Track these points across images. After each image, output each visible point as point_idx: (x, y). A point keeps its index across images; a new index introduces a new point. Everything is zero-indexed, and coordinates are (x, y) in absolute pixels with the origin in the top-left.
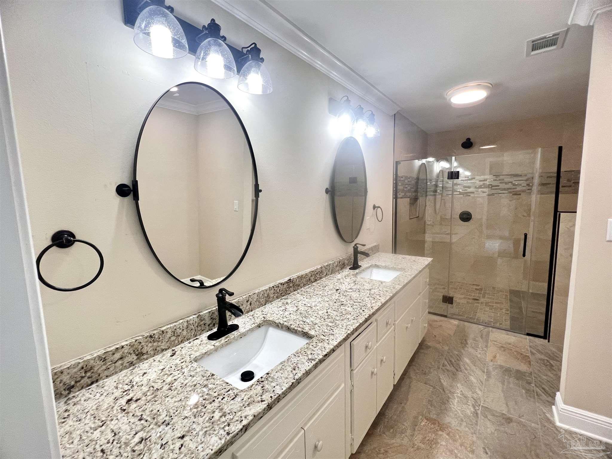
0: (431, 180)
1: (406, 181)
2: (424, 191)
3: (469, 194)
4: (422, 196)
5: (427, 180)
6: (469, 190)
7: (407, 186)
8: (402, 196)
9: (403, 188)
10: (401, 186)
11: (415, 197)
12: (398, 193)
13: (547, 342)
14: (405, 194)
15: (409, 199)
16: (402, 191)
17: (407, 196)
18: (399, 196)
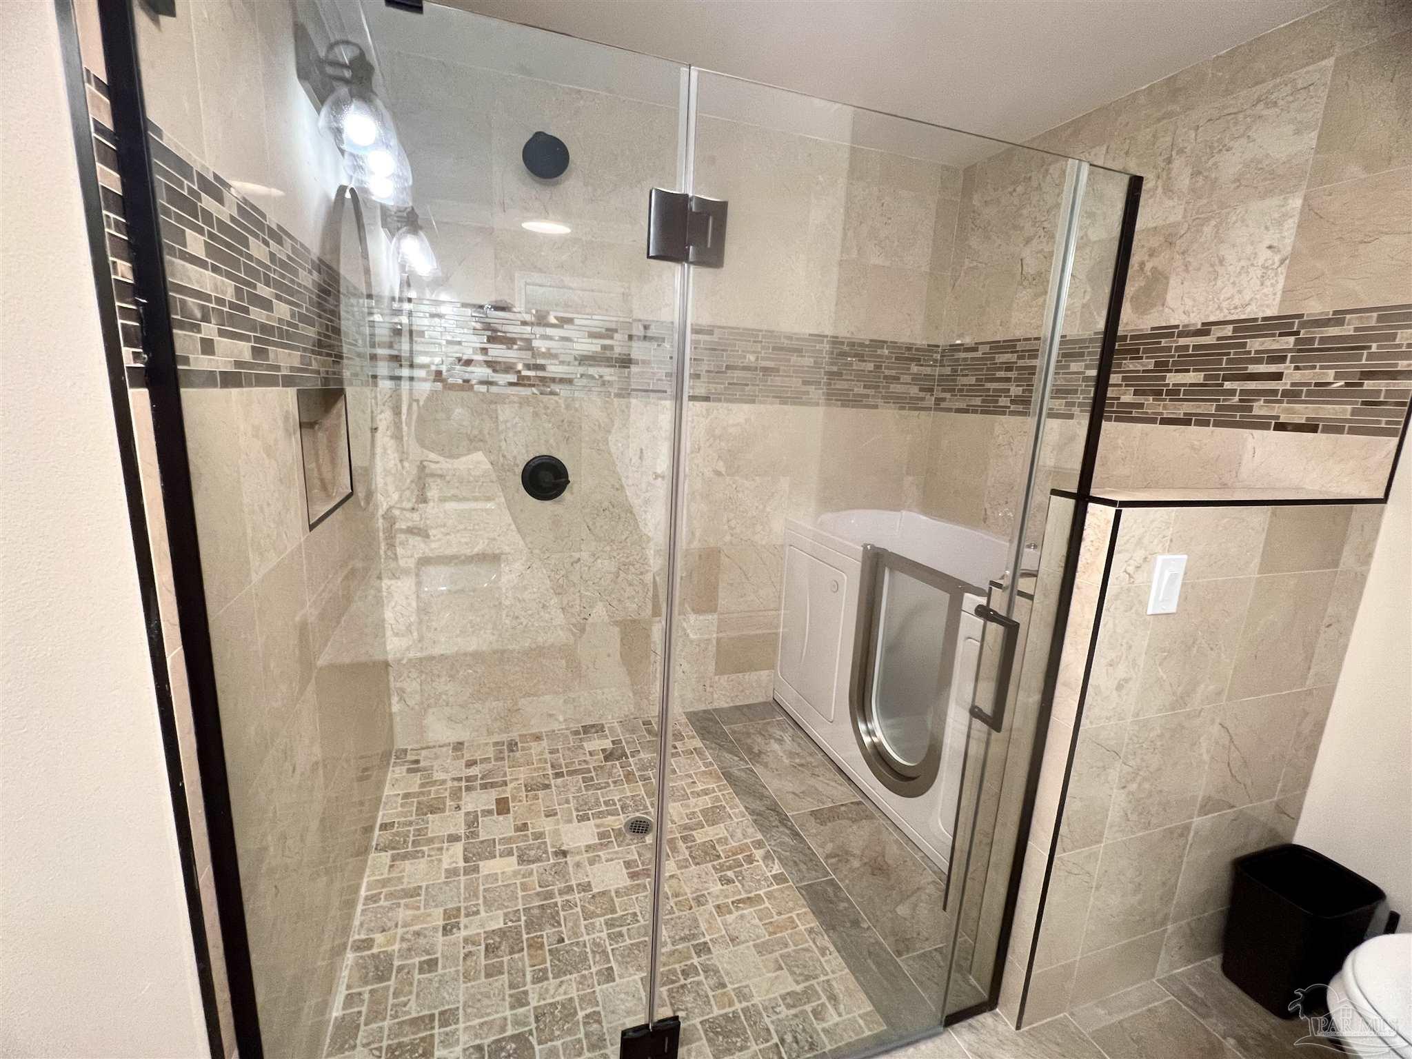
1: (257, 249)
7: (263, 290)
8: (238, 364)
9: (230, 296)
10: (215, 269)
11: (326, 381)
12: (182, 326)
13: (1013, 1028)
14: (256, 352)
15: (291, 393)
16: (231, 319)
17: (278, 368)
18: (200, 362)
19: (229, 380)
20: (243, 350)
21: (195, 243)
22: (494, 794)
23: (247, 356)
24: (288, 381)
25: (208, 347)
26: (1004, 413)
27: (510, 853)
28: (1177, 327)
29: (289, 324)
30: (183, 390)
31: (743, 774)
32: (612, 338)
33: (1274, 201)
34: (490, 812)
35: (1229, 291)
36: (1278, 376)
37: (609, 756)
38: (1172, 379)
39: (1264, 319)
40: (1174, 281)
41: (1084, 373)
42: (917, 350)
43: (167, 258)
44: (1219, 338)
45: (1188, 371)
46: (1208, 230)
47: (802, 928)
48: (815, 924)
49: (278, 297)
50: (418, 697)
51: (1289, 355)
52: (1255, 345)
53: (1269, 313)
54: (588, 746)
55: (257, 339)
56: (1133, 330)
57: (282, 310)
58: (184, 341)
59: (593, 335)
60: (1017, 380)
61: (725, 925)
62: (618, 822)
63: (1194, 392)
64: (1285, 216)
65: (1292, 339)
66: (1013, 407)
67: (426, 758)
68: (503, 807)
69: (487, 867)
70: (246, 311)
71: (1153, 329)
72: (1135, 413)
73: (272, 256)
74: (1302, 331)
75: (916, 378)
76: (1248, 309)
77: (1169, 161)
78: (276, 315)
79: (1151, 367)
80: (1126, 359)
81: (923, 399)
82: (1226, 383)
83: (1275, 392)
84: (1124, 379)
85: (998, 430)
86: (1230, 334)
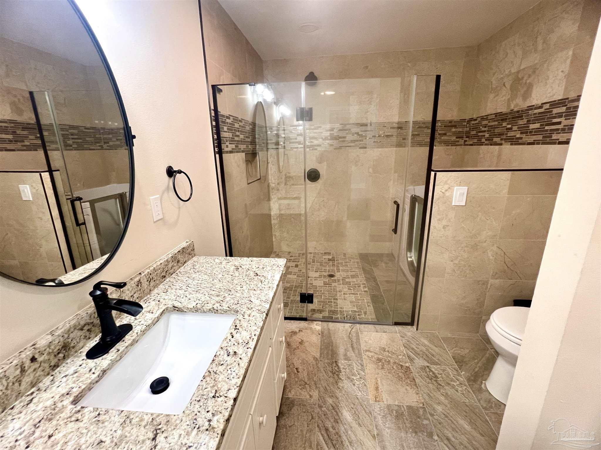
0: (272, 129)
1: (237, 125)
2: (264, 143)
3: (316, 147)
4: (262, 150)
5: (266, 127)
6: (316, 142)
7: (238, 133)
8: (232, 149)
9: (231, 136)
10: (229, 132)
11: (253, 151)
12: (223, 143)
13: (415, 330)
14: (236, 146)
15: (244, 154)
16: (232, 141)
17: (241, 149)
18: (226, 149)
19: (231, 152)
20: (233, 146)
21: (225, 129)
22: (295, 263)
23: (234, 147)
24: (243, 152)
25: (227, 146)
26: (482, 145)
27: (295, 275)
28: (534, 106)
29: (244, 139)
30: (223, 155)
31: (369, 270)
32: (333, 131)
33: (565, 52)
34: (293, 267)
35: (550, 90)
36: (559, 123)
37: (329, 260)
38: (532, 126)
39: (559, 100)
40: (534, 87)
41: (506, 127)
42: (454, 122)
43: (221, 133)
44: (546, 109)
45: (535, 123)
46: (545, 65)
47: (366, 301)
48: (370, 301)
49: (241, 134)
50: (279, 237)
51: (564, 114)
52: (555, 111)
53: (560, 98)
54: (324, 257)
55: (236, 144)
56: (522, 108)
57: (242, 136)
58: (223, 146)
59: (327, 131)
60: (488, 131)
61: (344, 297)
62: (326, 274)
63: (537, 131)
64: (568, 58)
65: (565, 108)
66: (486, 142)
67: (281, 254)
68: (297, 266)
69: (289, 276)
70: (234, 138)
71: (528, 107)
72: (520, 141)
73: (240, 126)
74: (568, 104)
75: (454, 133)
76: (554, 97)
77: (536, 38)
78: (240, 138)
79: (525, 123)
80: (518, 120)
81: (458, 141)
82: (546, 127)
83: (558, 130)
84: (518, 128)
85: (481, 152)
86: (548, 107)
